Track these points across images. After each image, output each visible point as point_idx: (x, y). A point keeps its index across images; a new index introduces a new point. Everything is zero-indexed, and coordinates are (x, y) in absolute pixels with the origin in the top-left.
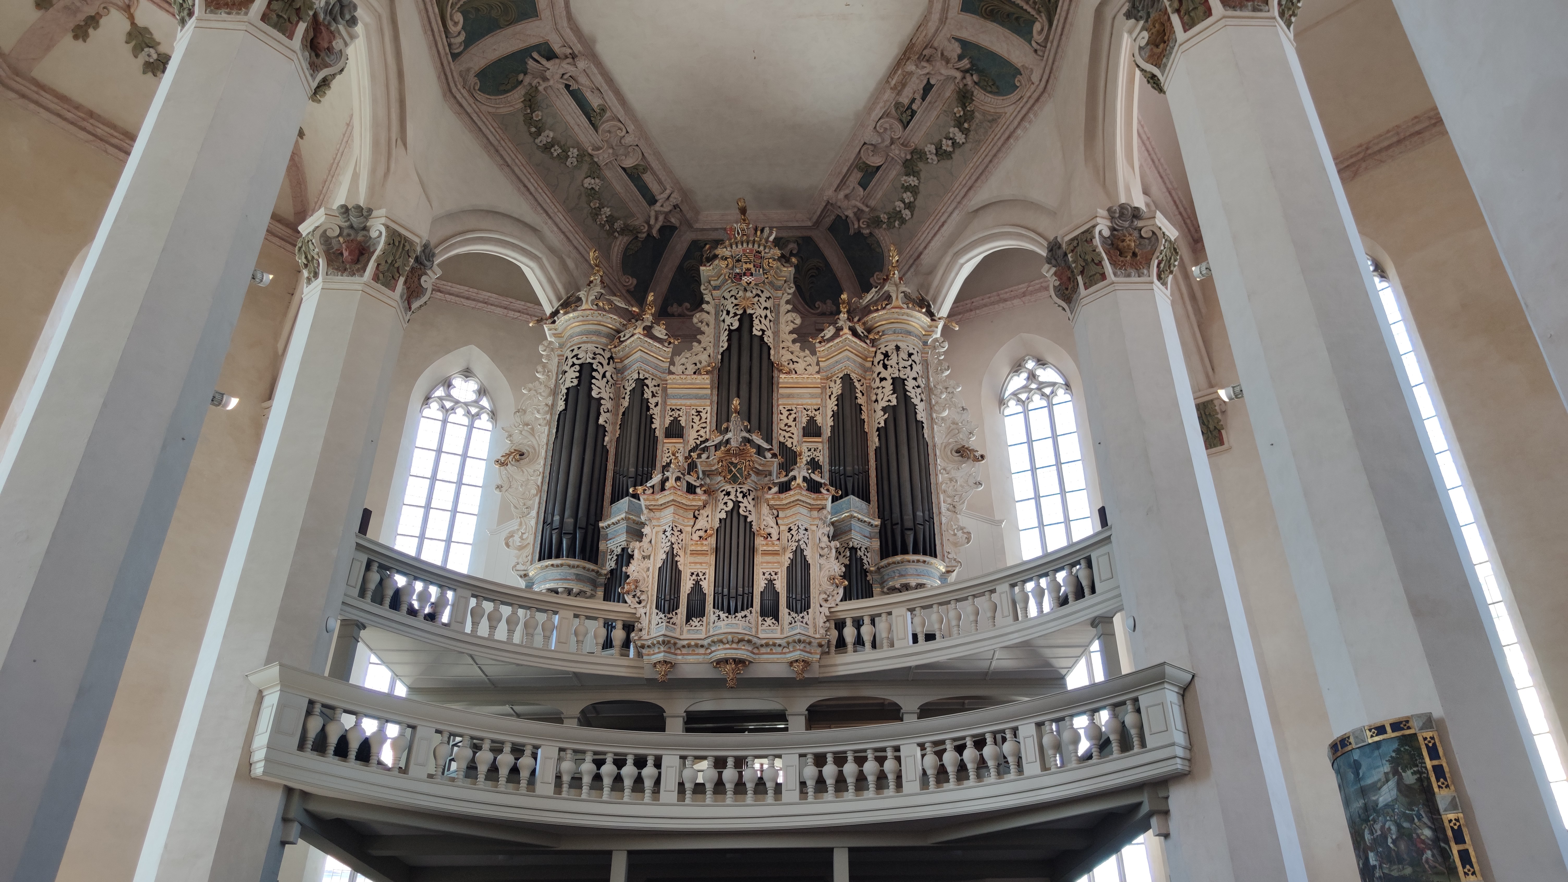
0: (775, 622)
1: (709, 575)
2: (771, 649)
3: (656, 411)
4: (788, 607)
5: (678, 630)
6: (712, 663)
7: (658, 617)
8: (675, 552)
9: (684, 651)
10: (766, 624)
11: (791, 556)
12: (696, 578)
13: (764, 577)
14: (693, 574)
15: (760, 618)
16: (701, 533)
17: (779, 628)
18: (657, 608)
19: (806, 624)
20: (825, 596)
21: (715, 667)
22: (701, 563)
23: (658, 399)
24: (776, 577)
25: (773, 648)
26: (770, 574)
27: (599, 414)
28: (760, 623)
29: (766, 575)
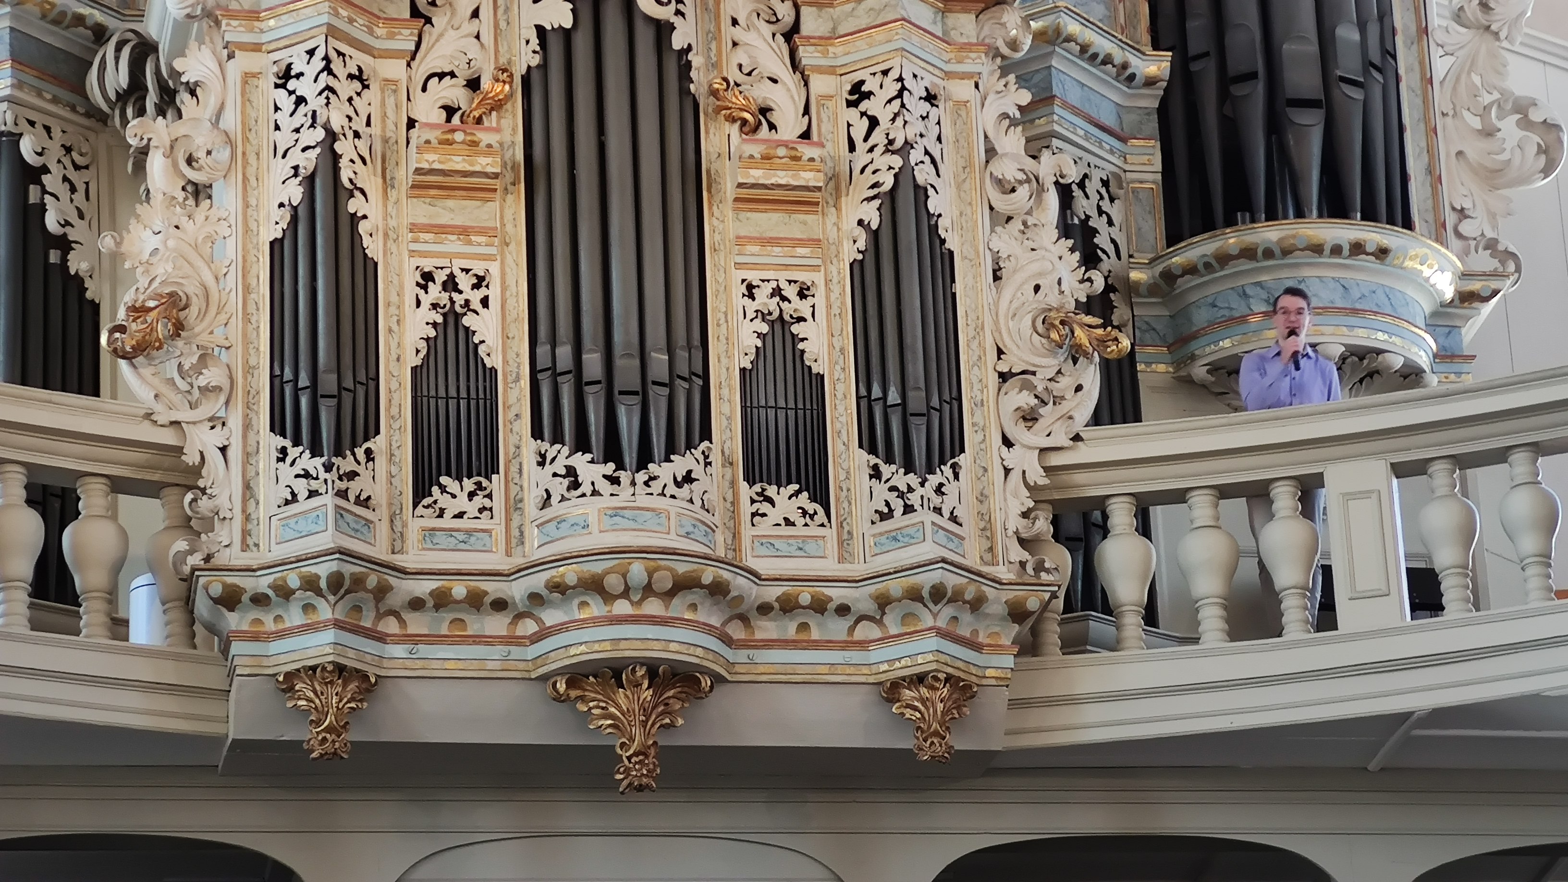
0: (811, 507)
1: (504, 288)
2: (804, 627)
4: (868, 443)
5: (383, 530)
6: (544, 678)
7: (287, 472)
8: (345, 175)
9: (417, 623)
10: (775, 515)
11: (872, 214)
12: (444, 298)
13: (752, 307)
14: (428, 277)
15: (743, 485)
16: (453, 92)
17: (830, 533)
18: (277, 426)
19: (953, 519)
20: (1026, 400)
21: (559, 698)
22: (464, 232)
24: (803, 308)
25: (813, 620)
26: (777, 292)
28: (747, 509)
29: (762, 294)
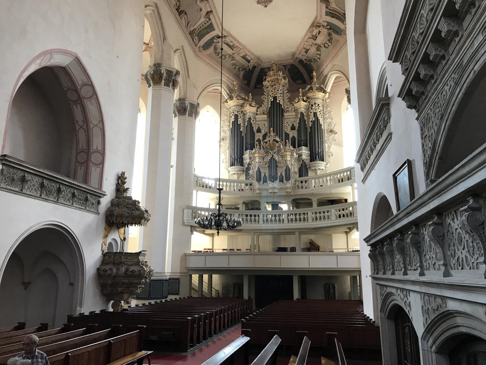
1: (267, 173)
3: (253, 125)
4: (285, 179)
5: (261, 186)
6: (269, 193)
8: (260, 168)
9: (263, 191)
10: (281, 184)
11: (286, 167)
12: (264, 173)
15: (279, 182)
16: (265, 163)
17: (284, 185)
18: (256, 181)
19: (290, 183)
20: (294, 176)
22: (265, 170)
23: (254, 122)
25: (282, 189)
27: (240, 128)
29: (280, 172)
